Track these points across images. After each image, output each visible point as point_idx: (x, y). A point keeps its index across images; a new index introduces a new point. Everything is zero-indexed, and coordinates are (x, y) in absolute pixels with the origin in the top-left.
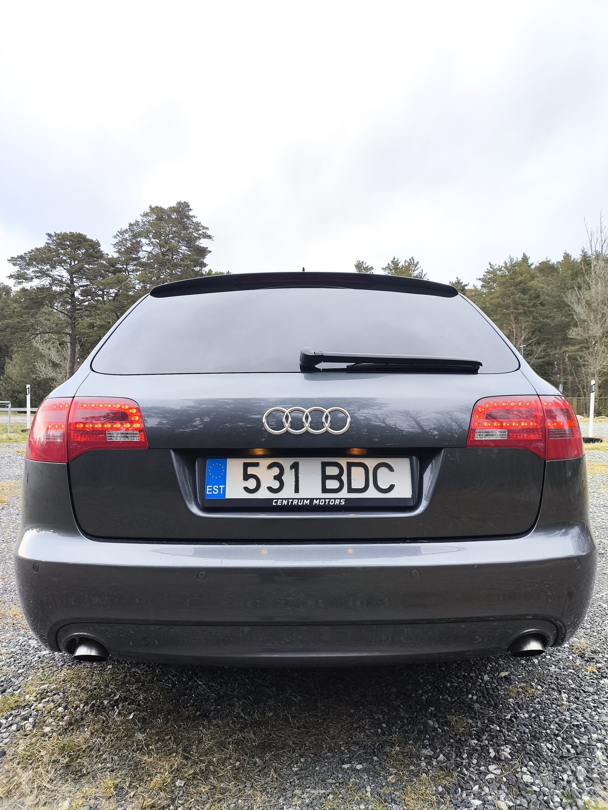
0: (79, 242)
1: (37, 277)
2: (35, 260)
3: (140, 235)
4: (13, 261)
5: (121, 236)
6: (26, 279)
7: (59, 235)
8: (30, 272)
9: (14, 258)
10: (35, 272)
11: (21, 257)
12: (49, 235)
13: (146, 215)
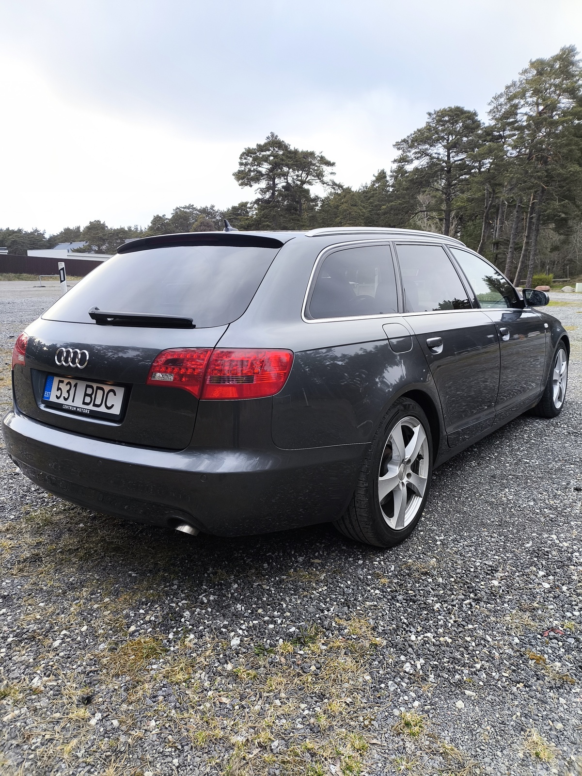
0: (457, 115)
1: (417, 158)
2: (416, 141)
3: (515, 96)
4: (397, 145)
5: (495, 102)
6: (408, 162)
7: (438, 112)
8: (411, 154)
9: (398, 142)
10: (416, 153)
11: (404, 141)
12: (430, 114)
13: (525, 72)
